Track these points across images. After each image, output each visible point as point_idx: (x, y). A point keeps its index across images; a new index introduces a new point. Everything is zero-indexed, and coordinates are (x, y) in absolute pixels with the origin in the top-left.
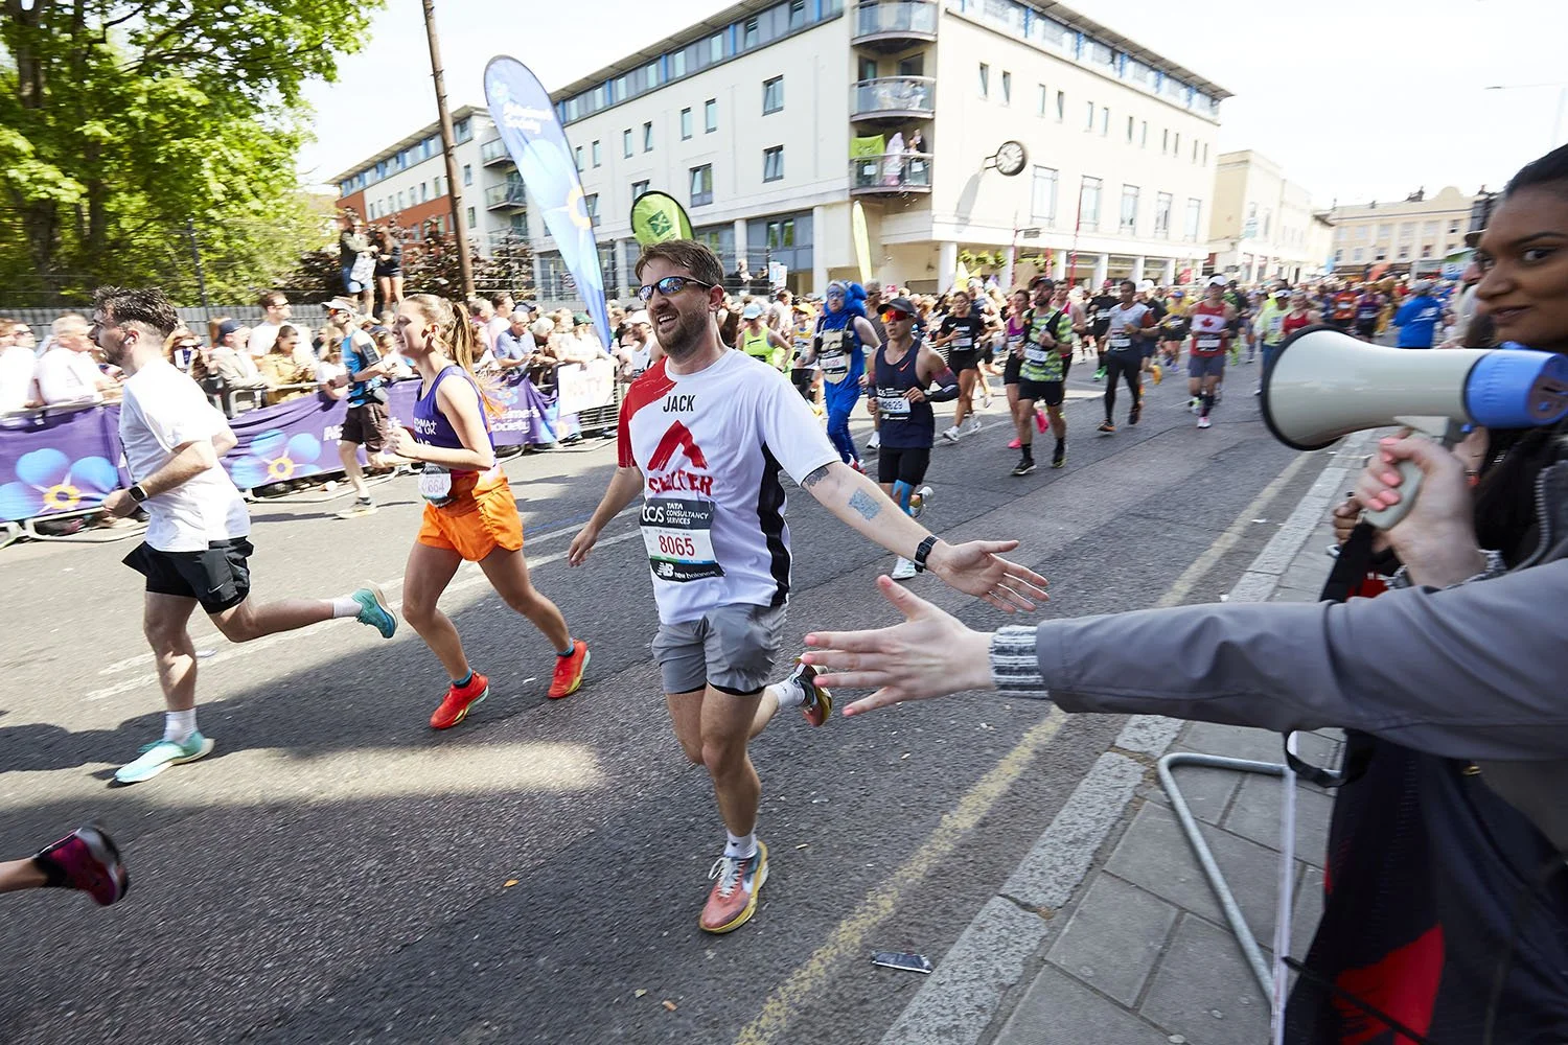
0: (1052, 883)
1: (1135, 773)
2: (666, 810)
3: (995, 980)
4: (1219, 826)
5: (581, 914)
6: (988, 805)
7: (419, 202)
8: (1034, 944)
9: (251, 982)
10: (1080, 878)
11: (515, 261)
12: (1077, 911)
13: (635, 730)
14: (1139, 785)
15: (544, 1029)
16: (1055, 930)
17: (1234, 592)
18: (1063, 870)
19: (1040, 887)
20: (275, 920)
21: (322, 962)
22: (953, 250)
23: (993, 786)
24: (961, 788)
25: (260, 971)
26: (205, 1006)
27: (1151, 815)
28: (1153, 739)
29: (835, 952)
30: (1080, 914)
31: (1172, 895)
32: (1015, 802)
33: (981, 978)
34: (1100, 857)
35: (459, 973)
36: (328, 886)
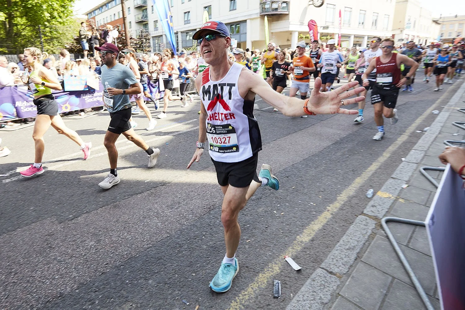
0: (341, 264)
1: (372, 224)
2: (195, 229)
3: (320, 301)
4: (407, 246)
5: (165, 265)
6: (314, 233)
7: (113, 20)
8: (335, 288)
9: (51, 282)
10: (352, 263)
11: (144, 39)
12: (351, 276)
13: (184, 200)
14: (374, 229)
15: (151, 307)
16: (343, 283)
17: (408, 157)
18: (345, 259)
19: (336, 266)
20: (60, 261)
21: (75, 277)
22: (297, 34)
23: (316, 226)
24: (303, 226)
25: (54, 279)
26: (35, 290)
27: (379, 240)
28: (378, 211)
29: (257, 285)
30: (353, 277)
32: (324, 232)
33: (314, 299)
34: (360, 255)
35: (121, 284)
36: (78, 250)
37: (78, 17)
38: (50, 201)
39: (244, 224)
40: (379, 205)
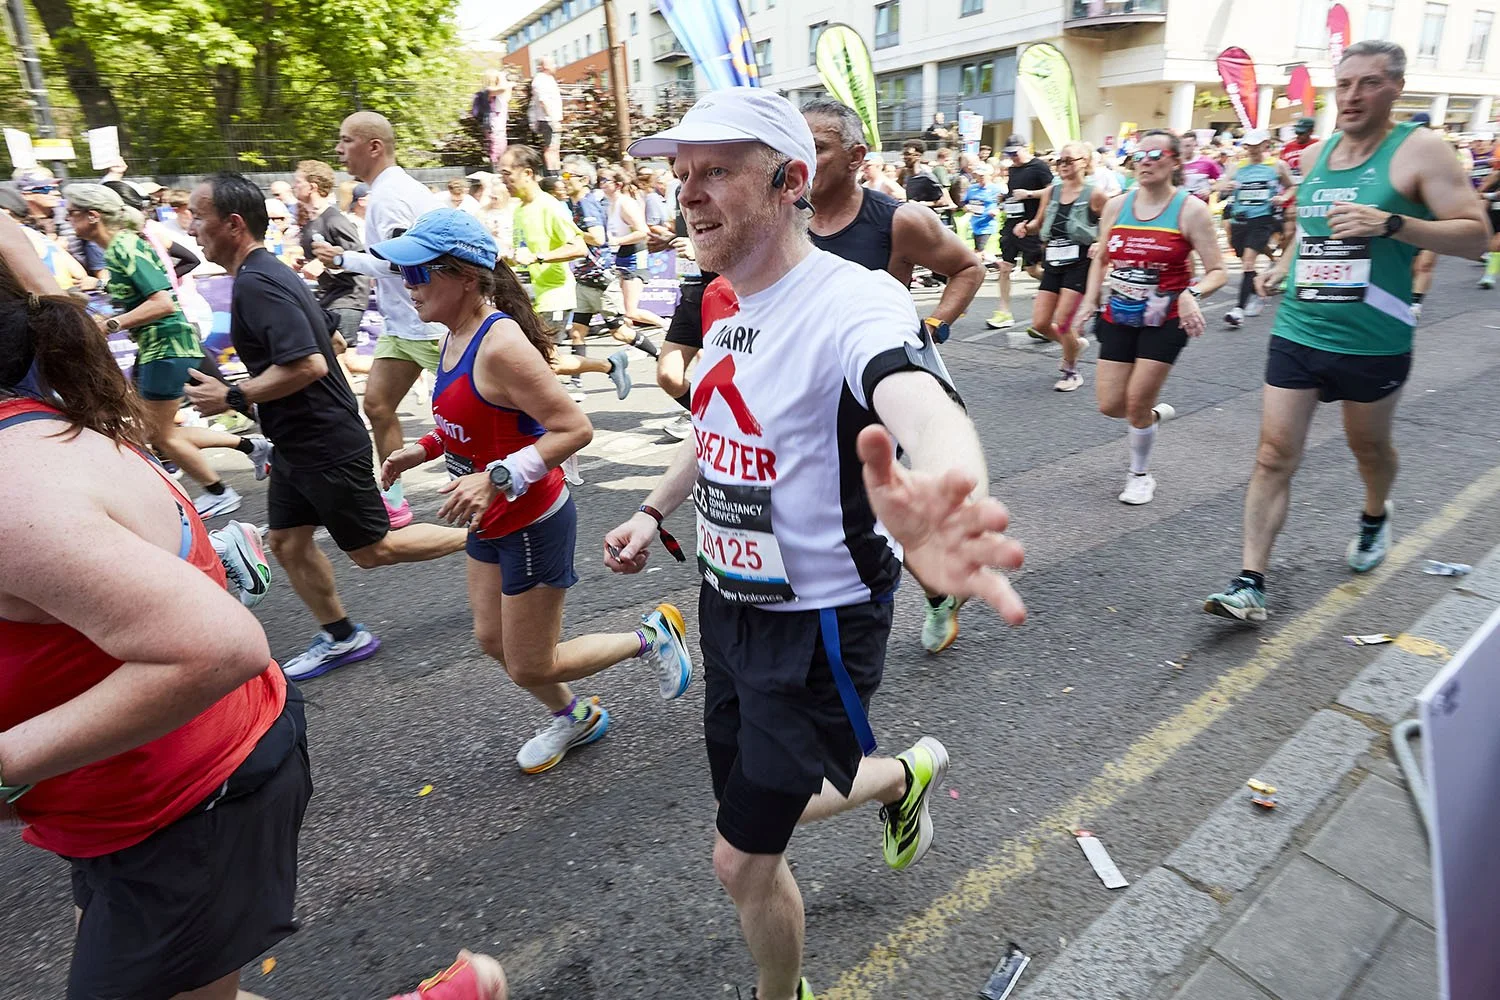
0: (1232, 860)
1: (1361, 739)
3: (1145, 966)
5: (683, 824)
6: (1164, 756)
7: (584, 55)
8: (1200, 930)
9: (357, 850)
10: (1270, 858)
11: (674, 116)
12: (1261, 898)
14: (1364, 754)
15: (631, 940)
16: (1230, 918)
18: (1250, 846)
19: (1216, 863)
20: (384, 792)
21: (424, 839)
22: (1189, 93)
23: (1174, 735)
24: (1131, 735)
25: (365, 840)
26: (314, 867)
27: (1375, 791)
28: (1389, 699)
29: (959, 904)
30: (1266, 902)
31: (1390, 891)
32: (1197, 756)
33: (1128, 960)
34: (1300, 836)
35: (552, 869)
36: (436, 763)
37: (477, 47)
38: (369, 616)
39: (939, 715)
40: (1398, 679)
